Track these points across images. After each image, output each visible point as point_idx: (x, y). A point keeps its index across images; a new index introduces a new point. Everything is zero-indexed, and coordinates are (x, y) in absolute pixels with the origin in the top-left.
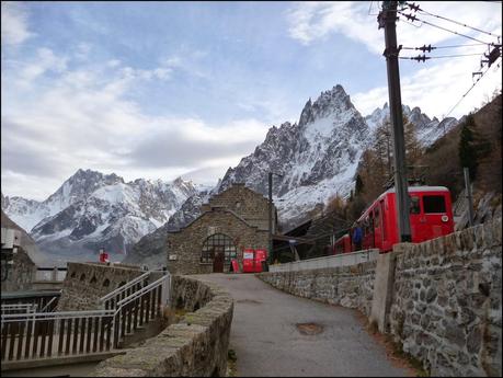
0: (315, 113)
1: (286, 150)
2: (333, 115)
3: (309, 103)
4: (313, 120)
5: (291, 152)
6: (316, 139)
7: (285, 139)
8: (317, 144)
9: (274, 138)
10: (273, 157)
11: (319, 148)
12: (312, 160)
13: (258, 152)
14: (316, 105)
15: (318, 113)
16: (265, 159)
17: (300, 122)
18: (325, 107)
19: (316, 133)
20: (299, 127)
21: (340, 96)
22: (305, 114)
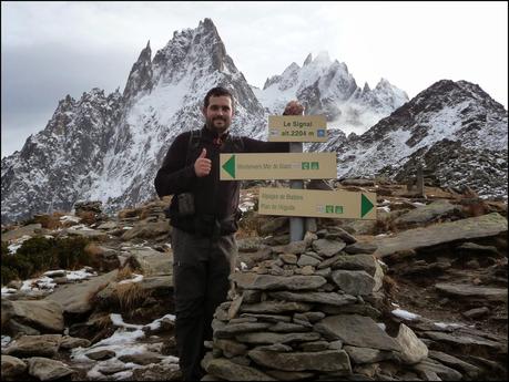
0: (156, 73)
1: (86, 145)
2: (189, 78)
3: (146, 53)
4: (150, 87)
5: (96, 152)
6: (147, 127)
7: (86, 124)
8: (145, 137)
9: (67, 120)
10: (59, 161)
11: (148, 146)
12: (129, 172)
13: (29, 149)
14: (161, 57)
15: (164, 72)
16: (43, 163)
17: (127, 90)
18: (177, 62)
19: (149, 115)
20: (123, 100)
21: (207, 42)
22: (136, 74)
